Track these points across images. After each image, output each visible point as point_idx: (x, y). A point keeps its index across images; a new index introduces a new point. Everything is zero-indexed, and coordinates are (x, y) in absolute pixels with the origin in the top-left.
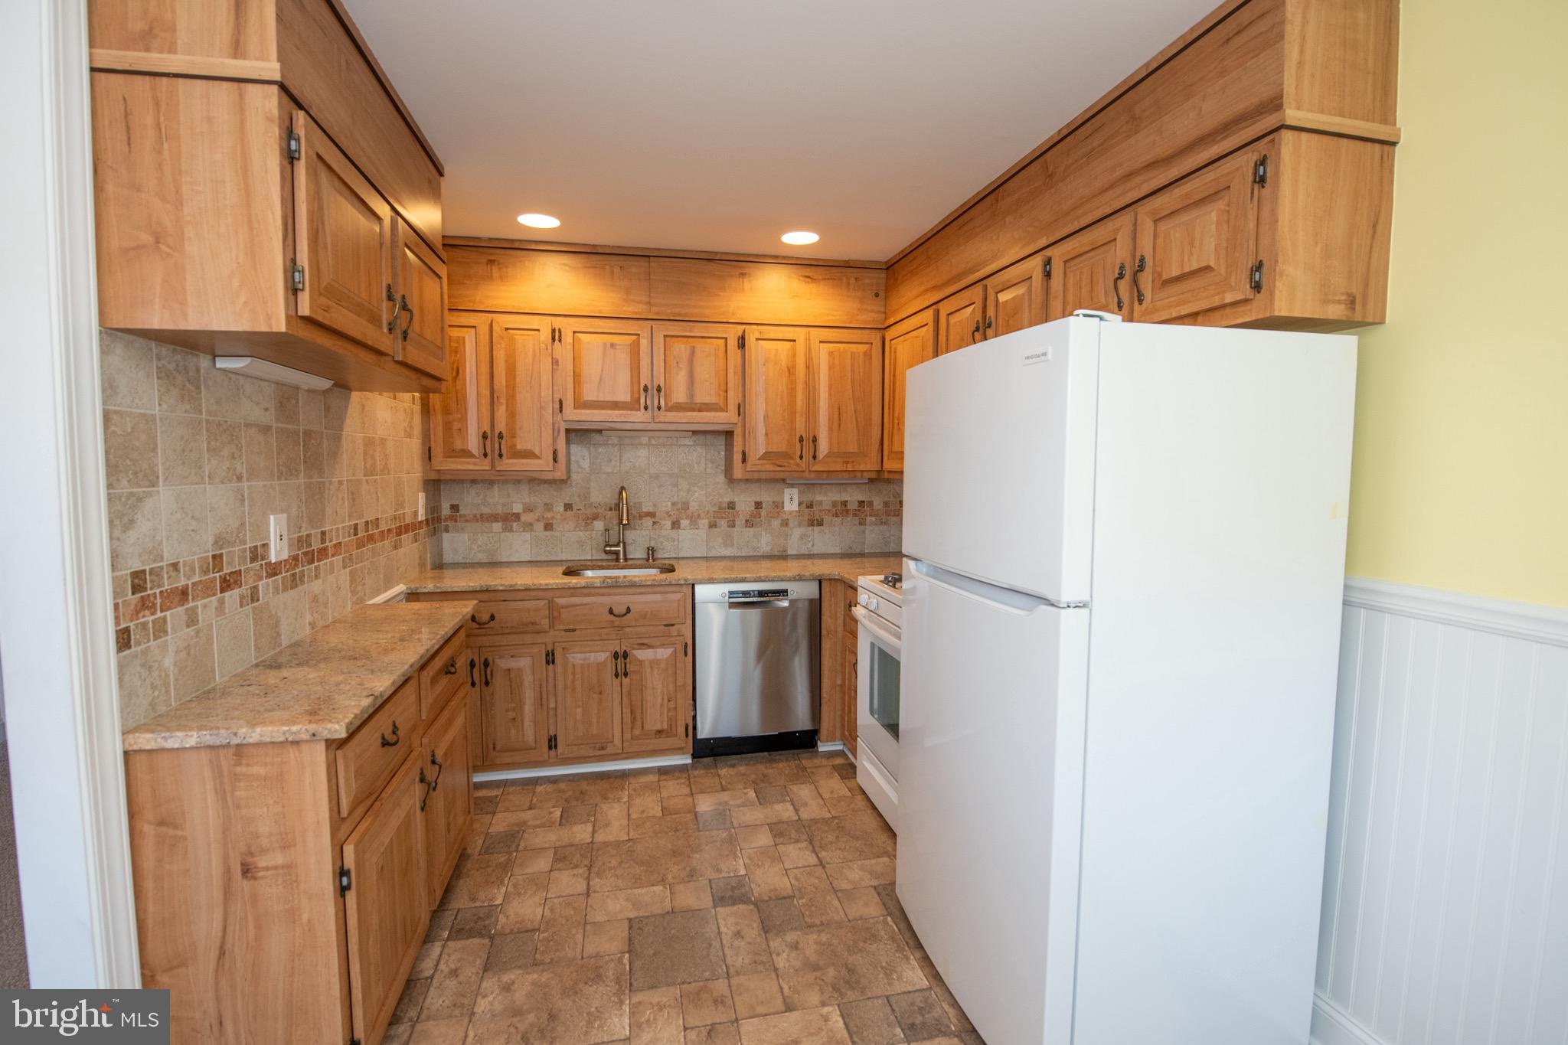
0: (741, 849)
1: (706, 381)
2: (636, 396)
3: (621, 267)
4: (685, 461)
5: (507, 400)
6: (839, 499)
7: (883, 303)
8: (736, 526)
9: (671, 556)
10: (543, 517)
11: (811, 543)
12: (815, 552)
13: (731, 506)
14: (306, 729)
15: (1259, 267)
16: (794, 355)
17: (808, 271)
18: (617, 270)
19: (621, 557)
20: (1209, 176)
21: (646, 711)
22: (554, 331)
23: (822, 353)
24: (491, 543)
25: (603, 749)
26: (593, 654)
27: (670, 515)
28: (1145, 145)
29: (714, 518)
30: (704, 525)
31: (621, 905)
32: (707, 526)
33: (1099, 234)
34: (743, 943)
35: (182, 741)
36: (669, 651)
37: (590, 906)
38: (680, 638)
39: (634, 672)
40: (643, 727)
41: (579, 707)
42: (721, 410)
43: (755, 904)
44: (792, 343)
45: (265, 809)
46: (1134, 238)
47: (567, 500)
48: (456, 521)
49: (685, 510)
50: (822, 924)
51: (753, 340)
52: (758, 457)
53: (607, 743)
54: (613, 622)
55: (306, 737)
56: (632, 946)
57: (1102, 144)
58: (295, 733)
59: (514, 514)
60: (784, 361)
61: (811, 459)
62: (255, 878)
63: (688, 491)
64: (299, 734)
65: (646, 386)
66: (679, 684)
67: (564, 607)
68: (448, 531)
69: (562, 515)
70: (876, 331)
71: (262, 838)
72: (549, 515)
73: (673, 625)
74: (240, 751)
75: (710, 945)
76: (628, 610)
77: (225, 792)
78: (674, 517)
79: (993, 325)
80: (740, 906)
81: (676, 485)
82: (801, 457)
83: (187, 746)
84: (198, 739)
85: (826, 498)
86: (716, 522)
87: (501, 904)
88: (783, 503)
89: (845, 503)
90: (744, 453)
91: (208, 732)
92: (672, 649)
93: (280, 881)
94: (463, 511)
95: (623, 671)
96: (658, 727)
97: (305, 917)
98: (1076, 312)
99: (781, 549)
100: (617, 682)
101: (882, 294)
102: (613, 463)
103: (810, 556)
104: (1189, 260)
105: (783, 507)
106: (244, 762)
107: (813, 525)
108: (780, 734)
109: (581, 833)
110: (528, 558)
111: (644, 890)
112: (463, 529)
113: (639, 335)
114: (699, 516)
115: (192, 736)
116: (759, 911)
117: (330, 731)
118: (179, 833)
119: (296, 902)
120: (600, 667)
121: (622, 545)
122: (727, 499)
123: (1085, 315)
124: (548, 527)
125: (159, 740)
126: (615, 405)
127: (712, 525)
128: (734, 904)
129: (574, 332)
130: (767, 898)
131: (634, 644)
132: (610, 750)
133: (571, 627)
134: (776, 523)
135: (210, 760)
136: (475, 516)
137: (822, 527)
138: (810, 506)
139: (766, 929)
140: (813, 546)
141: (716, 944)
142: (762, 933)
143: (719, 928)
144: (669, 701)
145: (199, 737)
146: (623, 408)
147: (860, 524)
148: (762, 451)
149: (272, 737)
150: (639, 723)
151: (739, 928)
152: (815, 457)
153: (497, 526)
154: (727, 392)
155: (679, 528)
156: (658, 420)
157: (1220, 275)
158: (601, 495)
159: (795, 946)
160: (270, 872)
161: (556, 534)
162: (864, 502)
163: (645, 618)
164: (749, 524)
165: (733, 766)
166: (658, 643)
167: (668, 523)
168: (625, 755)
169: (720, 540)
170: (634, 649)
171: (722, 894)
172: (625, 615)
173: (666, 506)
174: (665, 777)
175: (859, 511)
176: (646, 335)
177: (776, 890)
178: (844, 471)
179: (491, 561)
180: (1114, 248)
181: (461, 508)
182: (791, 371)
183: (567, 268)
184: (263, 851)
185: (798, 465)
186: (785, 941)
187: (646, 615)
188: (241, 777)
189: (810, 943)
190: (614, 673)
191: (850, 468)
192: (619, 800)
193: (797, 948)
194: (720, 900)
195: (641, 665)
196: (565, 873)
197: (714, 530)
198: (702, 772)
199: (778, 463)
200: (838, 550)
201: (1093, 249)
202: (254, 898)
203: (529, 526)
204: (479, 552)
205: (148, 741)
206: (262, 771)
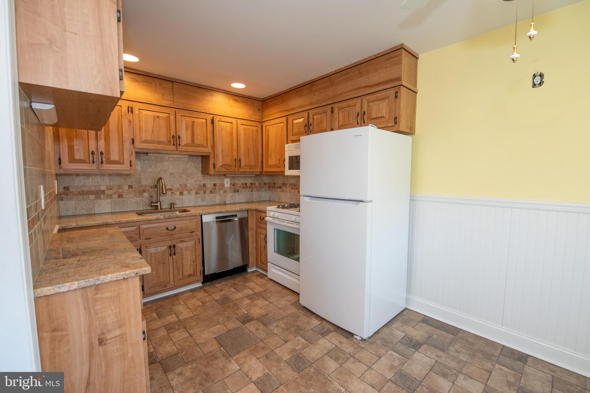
0: (241, 306)
1: (199, 135)
2: (169, 139)
3: (160, 84)
4: (185, 167)
5: (105, 137)
6: (244, 182)
7: (261, 113)
8: (207, 193)
9: (180, 206)
10: (117, 192)
11: (235, 199)
12: (236, 202)
13: (204, 185)
14: (133, 272)
15: (396, 118)
16: (232, 128)
17: (236, 98)
18: (158, 85)
19: (159, 207)
20: (383, 93)
21: (184, 268)
22: (128, 107)
23: (242, 128)
24: (89, 205)
25: (165, 287)
26: (159, 248)
27: (179, 190)
28: (363, 81)
29: (197, 190)
30: (193, 193)
31: (208, 335)
32: (195, 194)
33: (350, 102)
34: (260, 331)
35: (69, 287)
36: (193, 242)
37: (195, 339)
38: (197, 237)
39: (178, 253)
40: (183, 274)
41: (154, 271)
42: (205, 147)
43: (257, 319)
44: (231, 124)
45: (111, 312)
46: (361, 106)
47: (130, 184)
48: (67, 195)
49: (185, 187)
50: (282, 318)
51: (217, 121)
52: (219, 166)
53: (167, 284)
54: (168, 233)
55: (132, 275)
56: (222, 345)
57: (350, 77)
58: (128, 274)
59: (102, 190)
60: (228, 129)
61: (239, 167)
62: (105, 344)
63: (187, 179)
64: (130, 274)
65: (173, 135)
66: (197, 255)
67: (145, 229)
68: (62, 200)
69: (127, 191)
70: (260, 123)
71: (109, 325)
72: (121, 191)
73: (194, 232)
74: (97, 288)
75: (250, 335)
76: (175, 228)
77: (90, 308)
78: (181, 190)
79: (312, 125)
80: (252, 322)
81: (181, 177)
82: (235, 166)
83: (72, 289)
84: (78, 285)
85: (240, 182)
86: (198, 192)
87: (154, 351)
88: (224, 184)
89: (246, 184)
90: (214, 164)
91: (83, 281)
92: (194, 242)
93: (118, 342)
94: (71, 189)
95: (173, 253)
96: (189, 273)
97: (130, 355)
98: (369, 125)
99: (224, 202)
100: (171, 258)
101: (261, 110)
102: (152, 167)
103: (234, 204)
104: (378, 114)
105: (224, 186)
106: (100, 292)
107: (235, 192)
108: (234, 268)
109: (172, 318)
110: (110, 211)
111: (213, 328)
112: (71, 199)
113: (170, 114)
114: (191, 190)
115: (74, 284)
116: (259, 321)
117: (144, 271)
118: (65, 333)
119: (126, 350)
120: (163, 252)
121: (159, 202)
122: (202, 183)
123: (371, 126)
124: (120, 196)
125: (56, 289)
126: (160, 142)
127: (197, 193)
128: (250, 322)
129: (139, 109)
130: (260, 317)
131: (178, 241)
132: (169, 286)
133: (149, 237)
134: (222, 192)
135: (82, 295)
136: (79, 192)
137: (238, 193)
138: (234, 185)
139: (265, 325)
140: (235, 200)
141: (251, 334)
142: (264, 326)
143: (249, 330)
144: (193, 262)
145: (79, 284)
146: (163, 144)
147: (251, 191)
148: (221, 164)
149: (117, 278)
150: (181, 273)
151: (256, 328)
152: (240, 167)
153: (92, 197)
154: (207, 140)
155: (183, 195)
156: (179, 150)
157: (387, 119)
158: (147, 181)
159: (277, 326)
160: (113, 340)
161: (124, 199)
162: (252, 183)
163: (182, 230)
164: (211, 192)
165: (220, 283)
166: (188, 240)
167: (178, 193)
168: (175, 288)
169: (200, 199)
170: (178, 243)
171: (244, 320)
172: (173, 230)
173: (177, 186)
174: (195, 292)
175: (251, 186)
176: (173, 114)
177: (261, 314)
178: (250, 172)
179: (89, 213)
180: (355, 108)
181: (70, 188)
182: (231, 134)
183: (134, 80)
184: (109, 331)
185: (234, 169)
186: (274, 326)
187: (183, 229)
188: (99, 299)
189: (281, 323)
190: (169, 254)
191: (252, 171)
192: (180, 304)
193: (278, 327)
194: (244, 322)
195: (181, 249)
196: (176, 333)
197: (198, 195)
198: (208, 287)
199: (228, 169)
200: (244, 201)
201: (348, 107)
202: (105, 354)
203: (110, 196)
204: (82, 209)
205: (49, 290)
206: (109, 295)
